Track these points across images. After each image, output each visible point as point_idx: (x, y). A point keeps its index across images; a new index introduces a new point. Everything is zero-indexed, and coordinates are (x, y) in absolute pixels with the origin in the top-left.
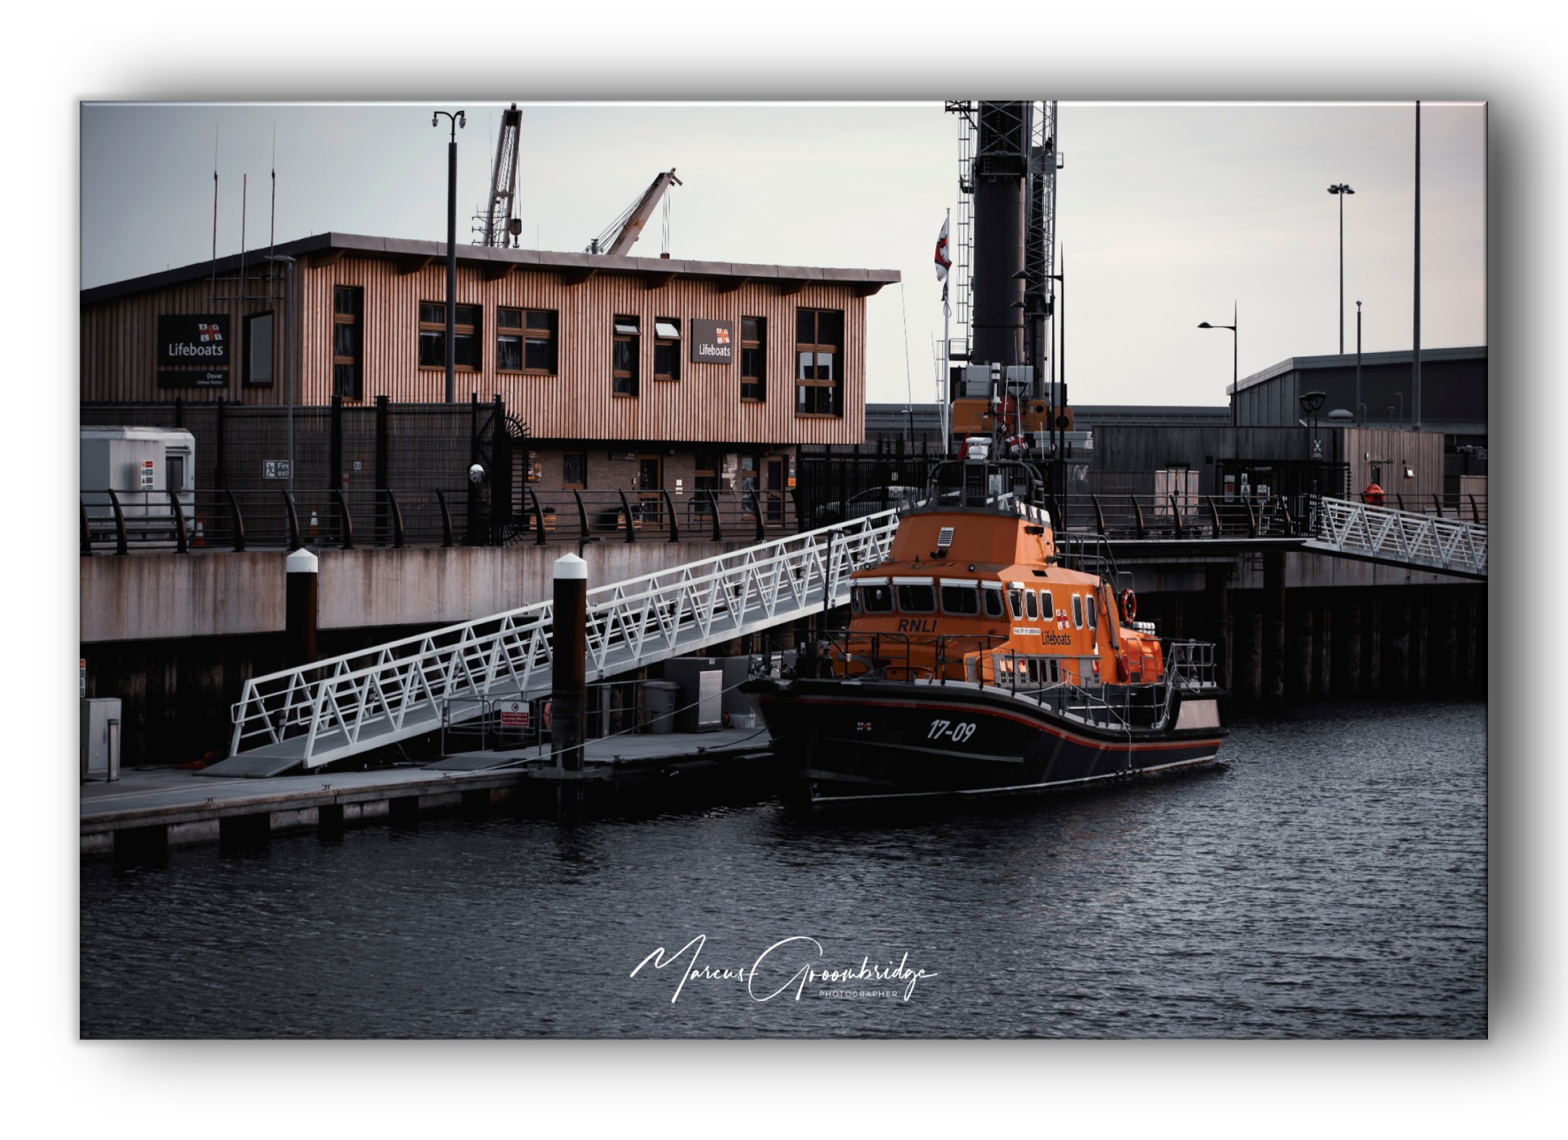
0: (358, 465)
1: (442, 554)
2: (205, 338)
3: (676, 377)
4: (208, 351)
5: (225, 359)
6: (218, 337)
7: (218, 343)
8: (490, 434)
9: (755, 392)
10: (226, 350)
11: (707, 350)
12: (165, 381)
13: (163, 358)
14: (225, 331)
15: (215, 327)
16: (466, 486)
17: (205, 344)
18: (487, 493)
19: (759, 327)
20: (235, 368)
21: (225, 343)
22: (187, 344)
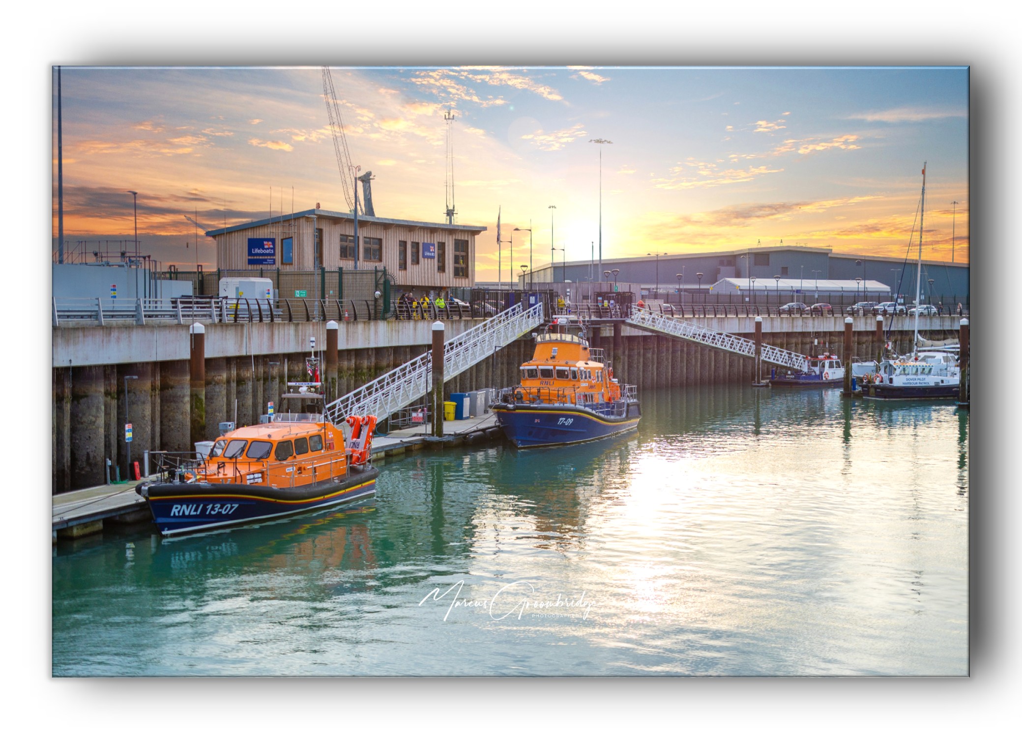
0: (331, 292)
1: (369, 323)
2: (266, 247)
3: (418, 263)
4: (268, 252)
5: (274, 254)
6: (272, 246)
7: (271, 249)
8: (382, 281)
9: (442, 268)
10: (274, 251)
11: (427, 254)
12: (250, 262)
13: (250, 254)
14: (274, 244)
15: (270, 243)
16: (373, 299)
17: (266, 249)
18: (381, 302)
19: (442, 246)
20: (278, 257)
21: (274, 249)
22: (259, 249)
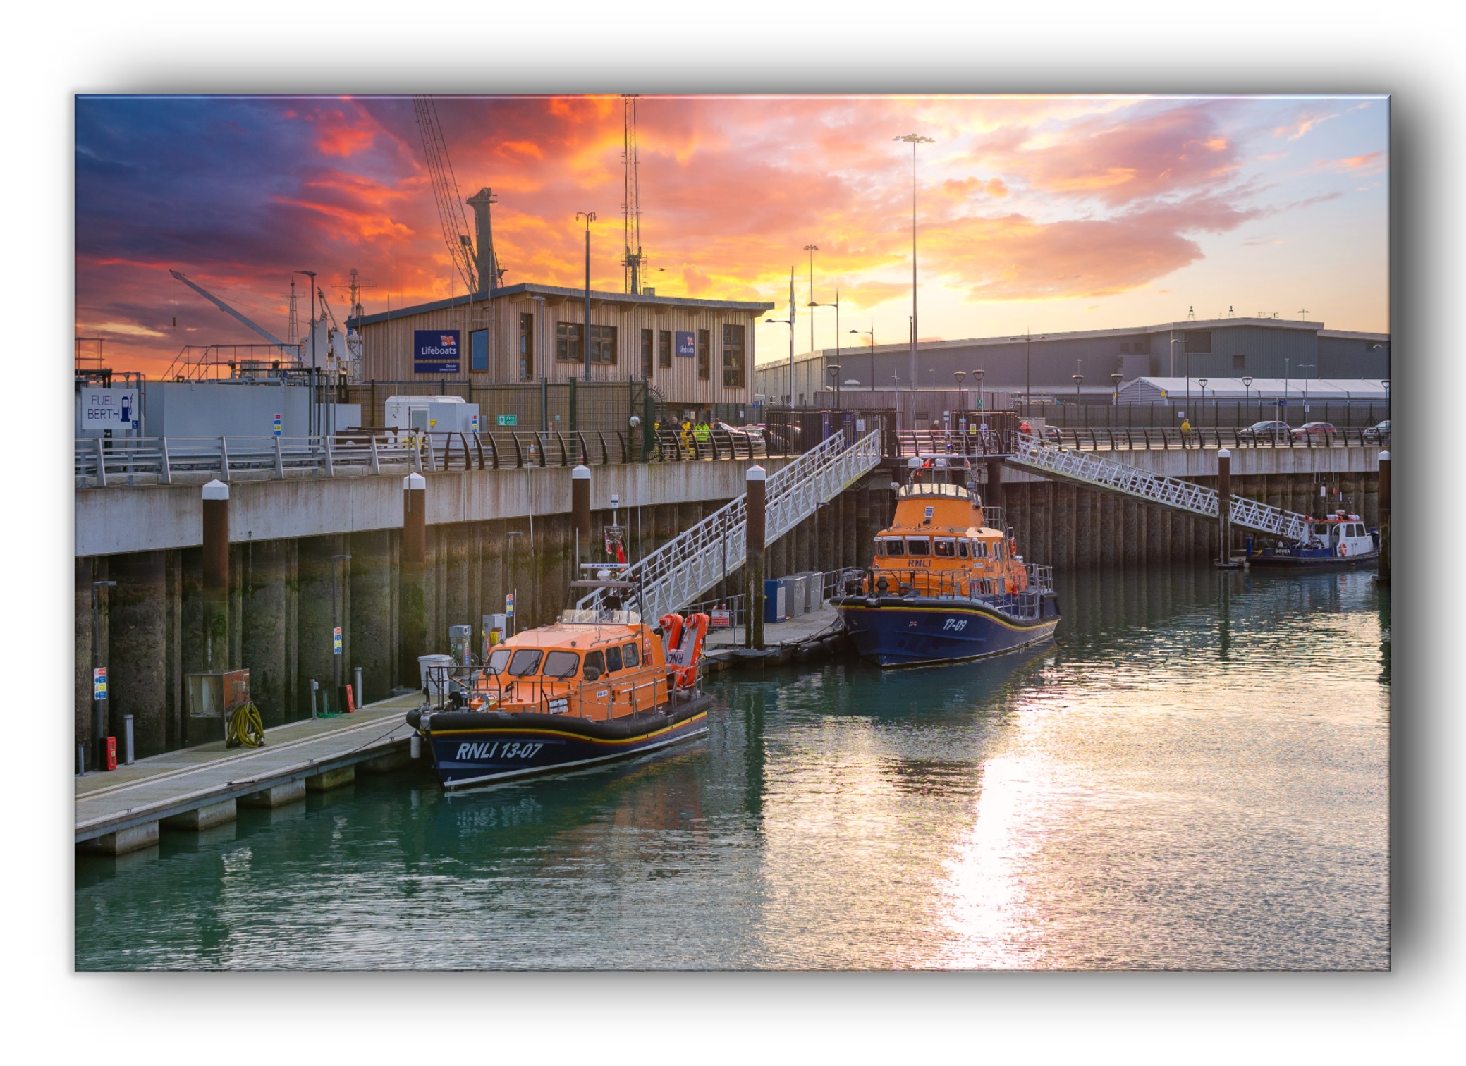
0: (558, 417)
1: (625, 468)
2: (445, 344)
3: (669, 365)
4: (447, 352)
5: (457, 356)
6: (453, 343)
7: (453, 347)
8: (641, 399)
9: (704, 373)
10: (458, 351)
11: (684, 350)
12: (419, 369)
13: (418, 355)
14: (457, 339)
15: (451, 337)
16: (627, 428)
17: (445, 348)
18: (639, 434)
19: (705, 335)
20: (464, 362)
21: (457, 347)
22: (433, 347)
